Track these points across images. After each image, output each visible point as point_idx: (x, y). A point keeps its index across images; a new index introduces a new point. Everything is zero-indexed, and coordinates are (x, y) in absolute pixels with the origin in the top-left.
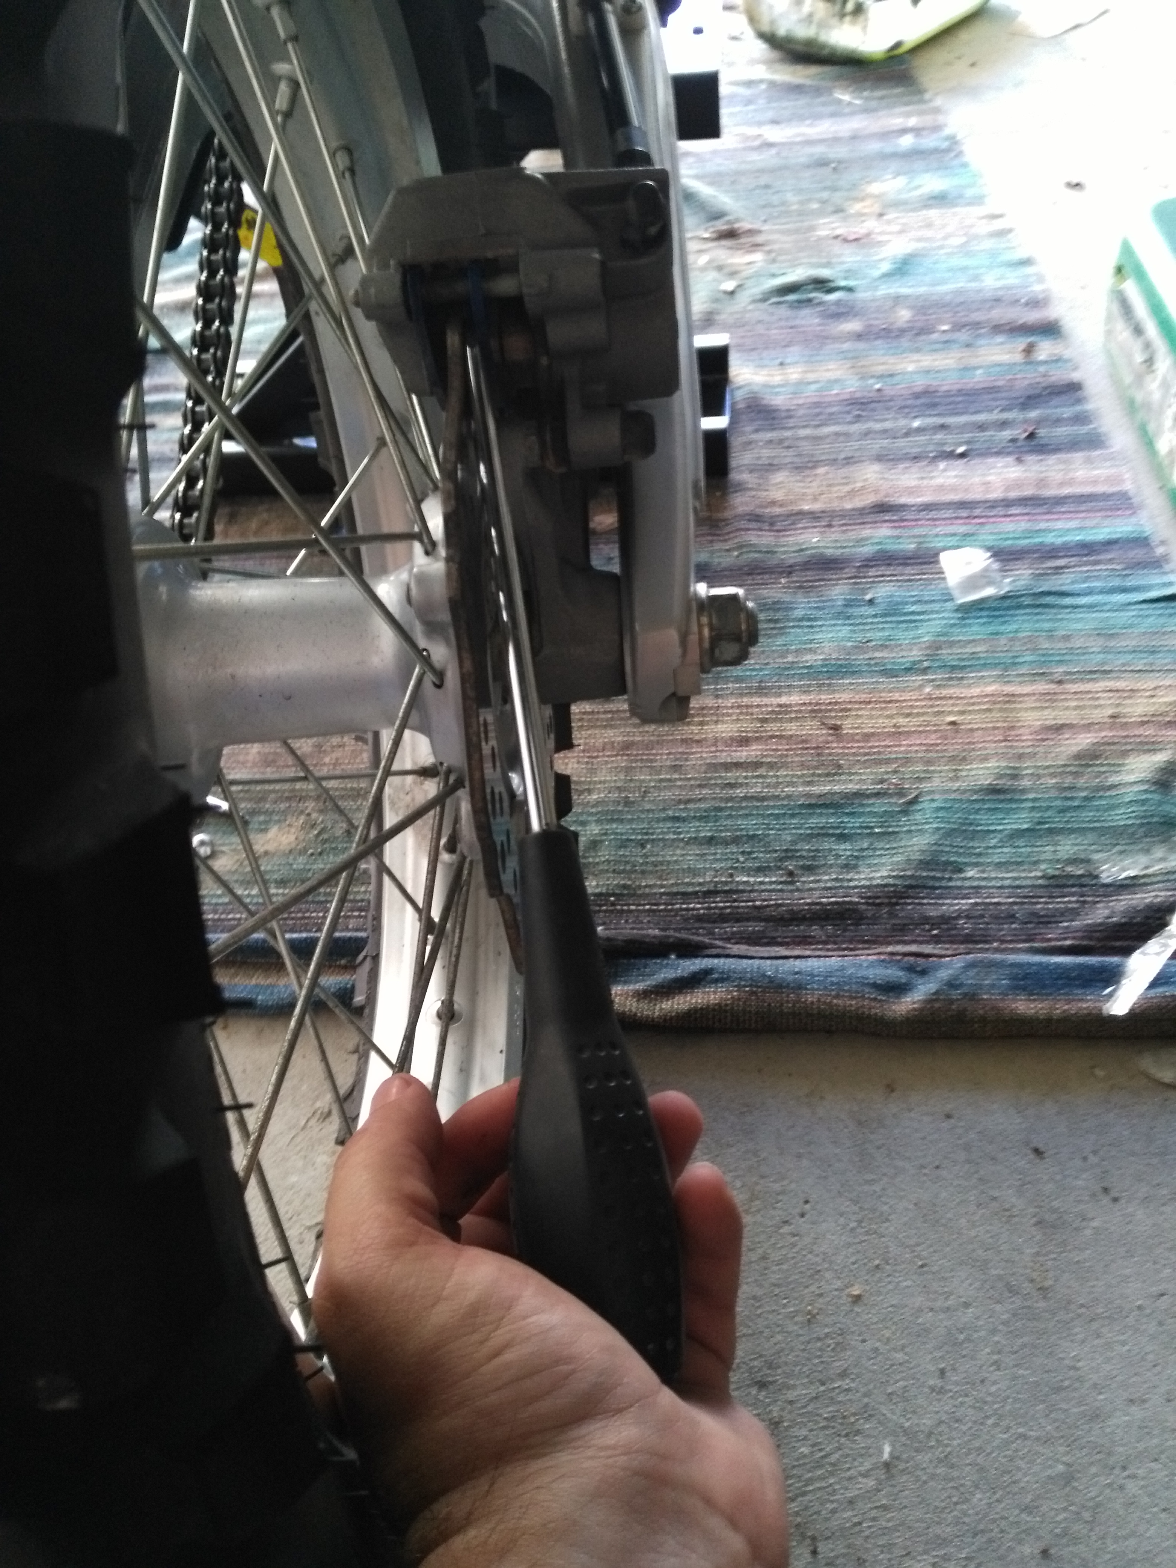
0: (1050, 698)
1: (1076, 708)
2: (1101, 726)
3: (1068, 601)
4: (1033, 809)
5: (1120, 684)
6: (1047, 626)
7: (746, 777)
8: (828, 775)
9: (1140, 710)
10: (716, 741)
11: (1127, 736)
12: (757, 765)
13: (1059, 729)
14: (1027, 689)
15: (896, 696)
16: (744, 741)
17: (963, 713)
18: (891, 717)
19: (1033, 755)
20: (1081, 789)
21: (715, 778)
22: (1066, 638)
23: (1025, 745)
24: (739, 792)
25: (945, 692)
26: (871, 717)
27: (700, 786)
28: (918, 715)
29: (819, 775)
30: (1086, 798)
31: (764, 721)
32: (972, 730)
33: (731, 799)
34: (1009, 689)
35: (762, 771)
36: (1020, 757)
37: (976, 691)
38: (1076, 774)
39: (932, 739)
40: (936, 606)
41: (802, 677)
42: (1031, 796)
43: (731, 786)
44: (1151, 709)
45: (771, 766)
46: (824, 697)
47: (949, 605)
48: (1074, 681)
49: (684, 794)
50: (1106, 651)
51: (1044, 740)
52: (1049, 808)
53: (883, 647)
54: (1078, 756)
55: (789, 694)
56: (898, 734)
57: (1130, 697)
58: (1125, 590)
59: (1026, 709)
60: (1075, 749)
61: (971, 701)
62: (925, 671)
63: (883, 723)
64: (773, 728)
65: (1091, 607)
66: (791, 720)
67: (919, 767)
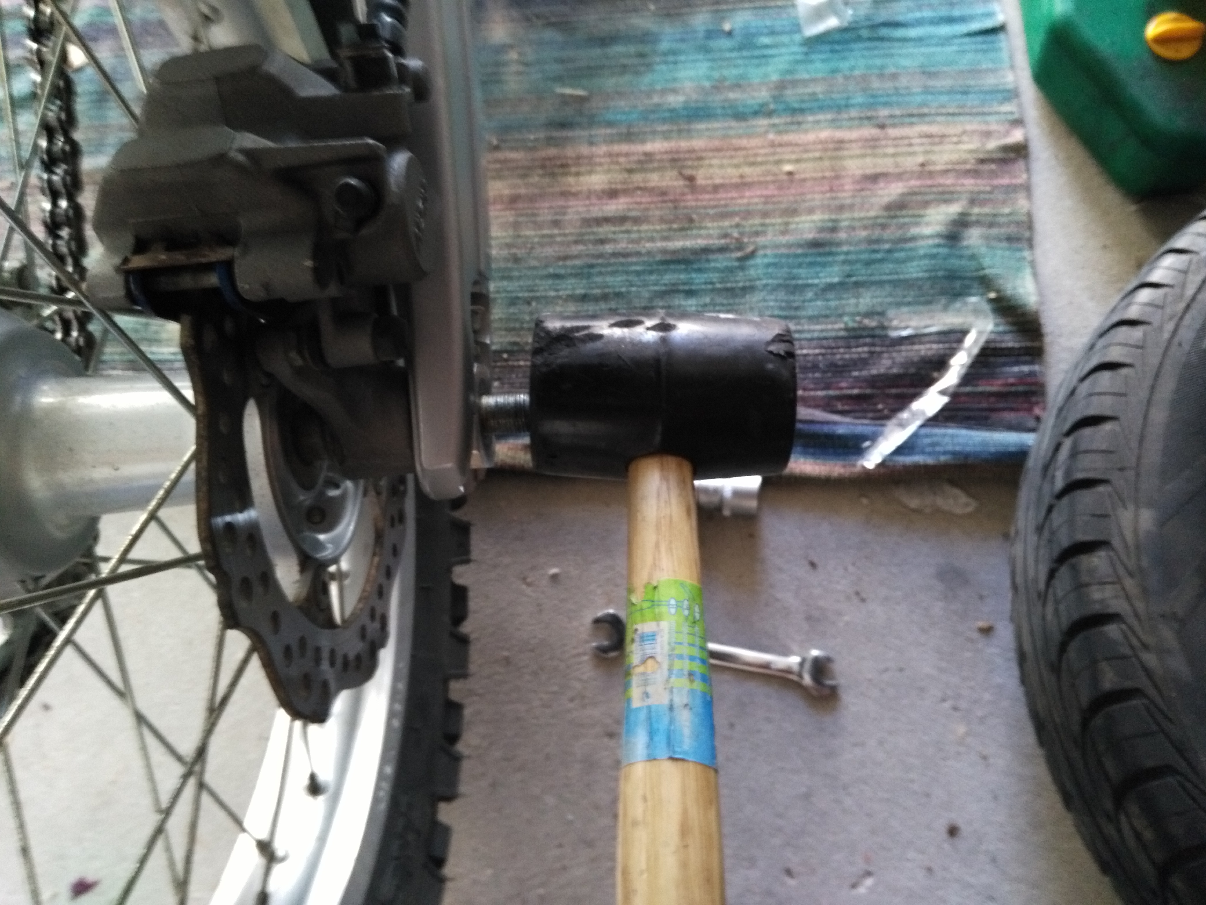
0: (872, 144)
1: (894, 155)
2: (912, 174)
3: (900, 33)
4: (845, 262)
5: (933, 129)
6: (878, 62)
7: (614, 233)
8: (682, 229)
9: (946, 157)
10: (589, 194)
11: (931, 186)
12: (622, 219)
13: (874, 178)
14: (854, 134)
15: (744, 142)
16: (612, 194)
17: (798, 161)
18: (737, 166)
19: (851, 207)
20: (887, 241)
21: (589, 234)
22: (894, 76)
23: (846, 196)
24: (609, 248)
25: (786, 138)
26: (721, 166)
27: (576, 242)
28: (761, 163)
29: (675, 230)
30: (889, 251)
31: (630, 171)
32: (804, 180)
33: (601, 256)
34: (839, 134)
35: (627, 226)
36: (841, 208)
37: (811, 137)
38: (884, 226)
39: (771, 190)
40: (785, 39)
41: (664, 121)
42: (845, 248)
43: (602, 242)
44: (955, 157)
45: (636, 221)
46: (684, 144)
47: (797, 38)
48: (894, 126)
49: (562, 251)
50: (927, 90)
51: (862, 190)
52: (857, 261)
53: (737, 86)
54: (888, 207)
55: (653, 140)
56: (743, 185)
57: (941, 143)
58: (951, 20)
59: (851, 157)
60: (886, 200)
61: (805, 148)
62: (769, 114)
63: (731, 174)
64: (638, 178)
65: (919, 40)
66: (654, 170)
67: (757, 221)
